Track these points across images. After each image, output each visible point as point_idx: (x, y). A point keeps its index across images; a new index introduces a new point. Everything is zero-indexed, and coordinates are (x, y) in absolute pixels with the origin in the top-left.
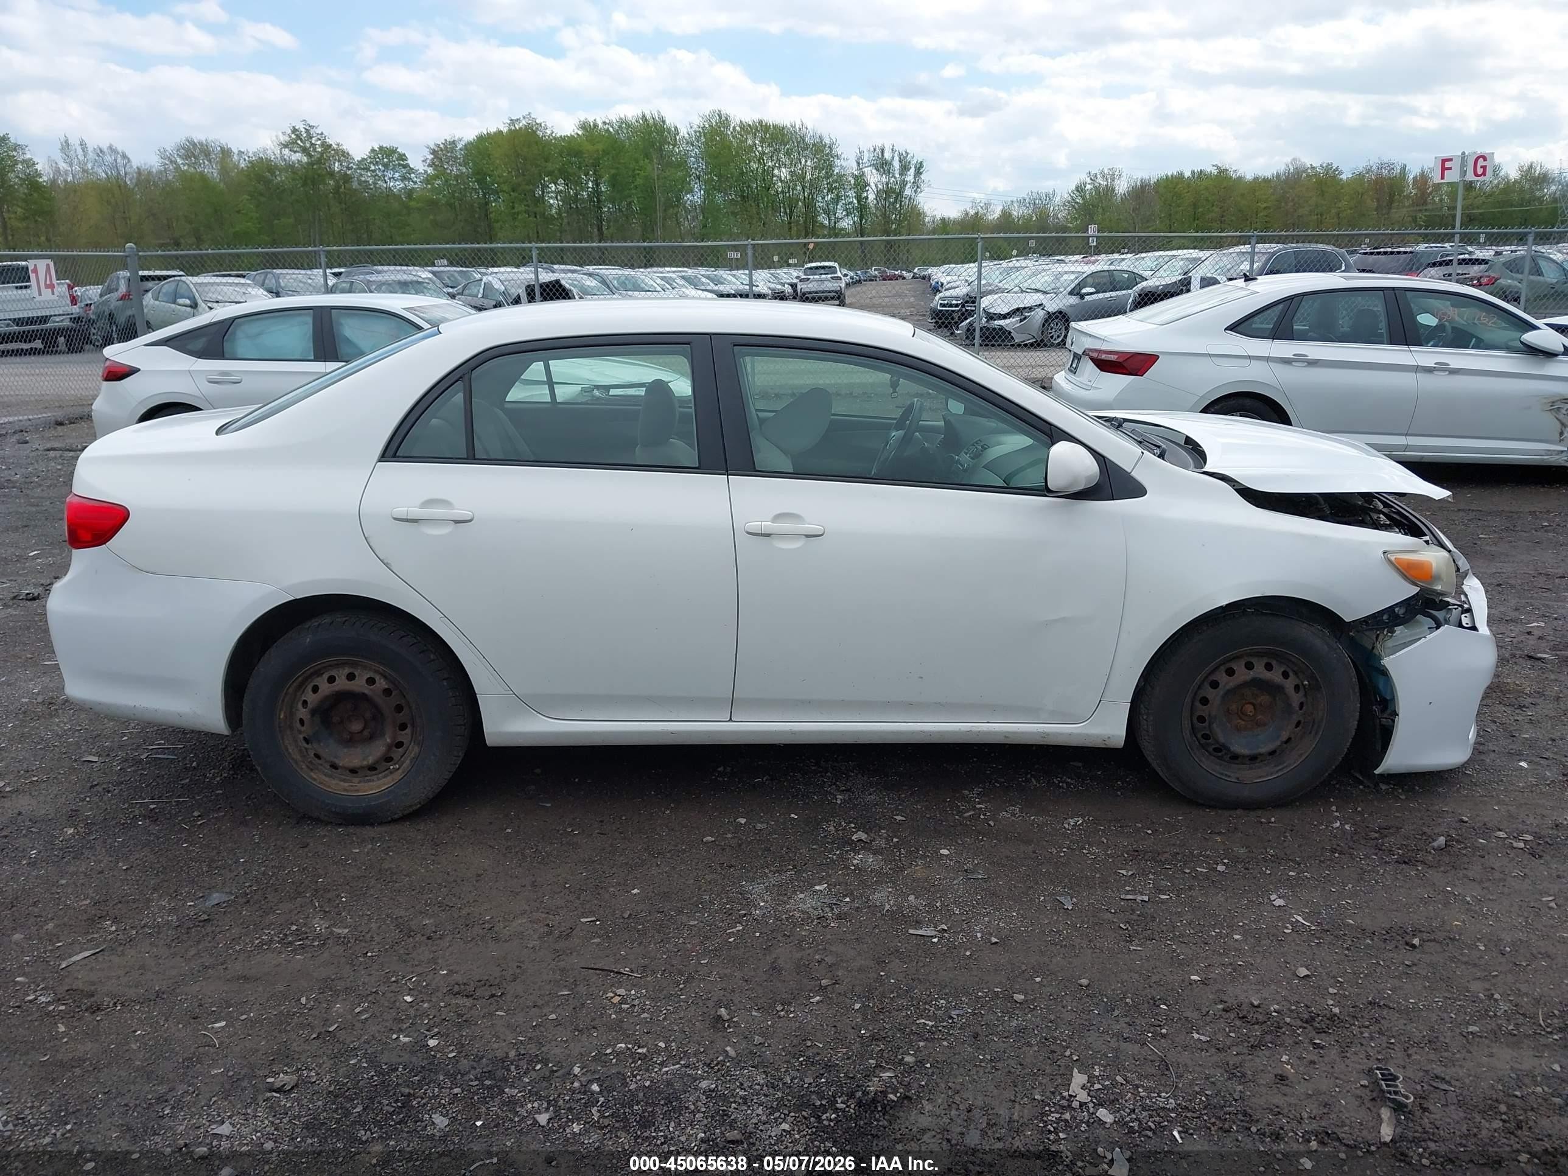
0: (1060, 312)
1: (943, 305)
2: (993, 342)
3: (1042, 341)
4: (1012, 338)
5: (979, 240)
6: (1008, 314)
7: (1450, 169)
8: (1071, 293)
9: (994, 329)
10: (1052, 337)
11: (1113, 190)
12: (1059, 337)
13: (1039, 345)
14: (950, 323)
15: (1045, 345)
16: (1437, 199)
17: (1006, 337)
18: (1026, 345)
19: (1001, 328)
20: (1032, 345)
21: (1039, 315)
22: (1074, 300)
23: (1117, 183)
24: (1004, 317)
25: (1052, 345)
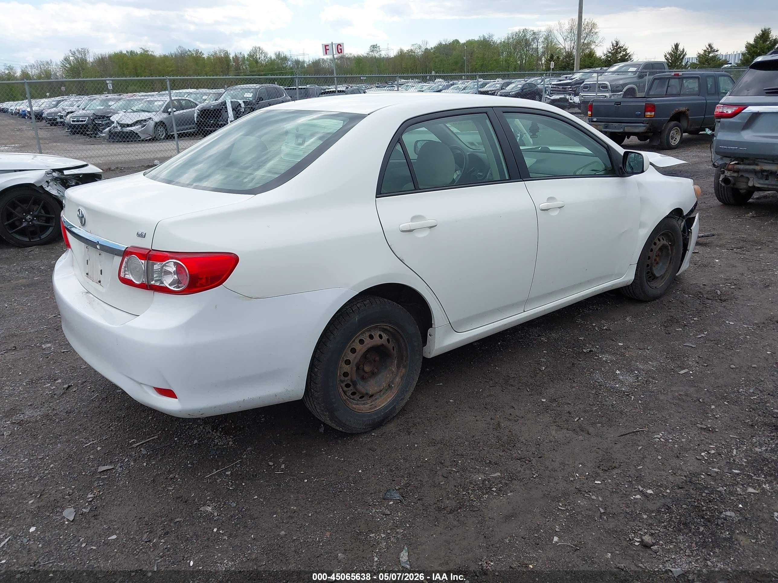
0: (162, 122)
1: (73, 121)
2: (128, 140)
3: (155, 137)
4: (139, 136)
5: (167, 80)
6: (133, 124)
7: (328, 49)
8: (164, 112)
9: (127, 132)
10: (159, 135)
11: (86, 61)
12: (163, 135)
13: (153, 140)
14: (84, 131)
15: (157, 140)
16: (244, 67)
17: (135, 137)
18: (146, 140)
19: (132, 132)
20: (150, 140)
21: (151, 124)
22: (165, 115)
23: (87, 56)
24: (130, 125)
25: (160, 139)
